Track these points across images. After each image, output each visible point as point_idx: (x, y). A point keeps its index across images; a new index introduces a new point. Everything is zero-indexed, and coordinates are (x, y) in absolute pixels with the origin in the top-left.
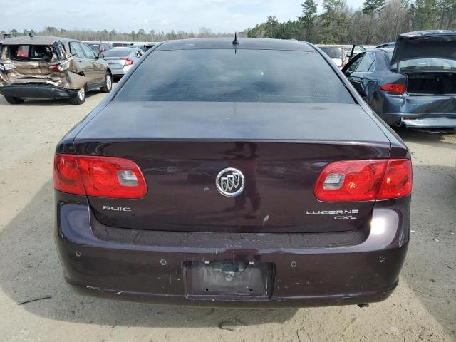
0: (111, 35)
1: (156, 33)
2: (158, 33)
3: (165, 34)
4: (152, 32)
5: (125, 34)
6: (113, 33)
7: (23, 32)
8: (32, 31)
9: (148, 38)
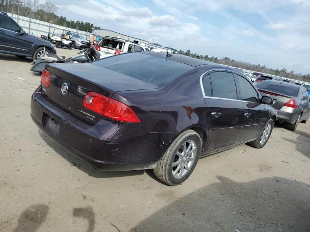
0: (261, 68)
1: (295, 73)
2: (296, 73)
3: (302, 74)
4: (292, 72)
5: (271, 70)
6: (264, 67)
7: (211, 57)
8: (216, 58)
9: (287, 75)
